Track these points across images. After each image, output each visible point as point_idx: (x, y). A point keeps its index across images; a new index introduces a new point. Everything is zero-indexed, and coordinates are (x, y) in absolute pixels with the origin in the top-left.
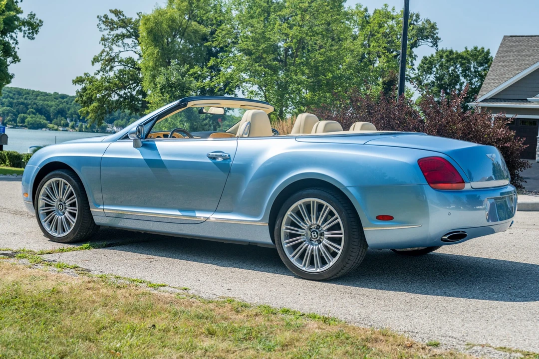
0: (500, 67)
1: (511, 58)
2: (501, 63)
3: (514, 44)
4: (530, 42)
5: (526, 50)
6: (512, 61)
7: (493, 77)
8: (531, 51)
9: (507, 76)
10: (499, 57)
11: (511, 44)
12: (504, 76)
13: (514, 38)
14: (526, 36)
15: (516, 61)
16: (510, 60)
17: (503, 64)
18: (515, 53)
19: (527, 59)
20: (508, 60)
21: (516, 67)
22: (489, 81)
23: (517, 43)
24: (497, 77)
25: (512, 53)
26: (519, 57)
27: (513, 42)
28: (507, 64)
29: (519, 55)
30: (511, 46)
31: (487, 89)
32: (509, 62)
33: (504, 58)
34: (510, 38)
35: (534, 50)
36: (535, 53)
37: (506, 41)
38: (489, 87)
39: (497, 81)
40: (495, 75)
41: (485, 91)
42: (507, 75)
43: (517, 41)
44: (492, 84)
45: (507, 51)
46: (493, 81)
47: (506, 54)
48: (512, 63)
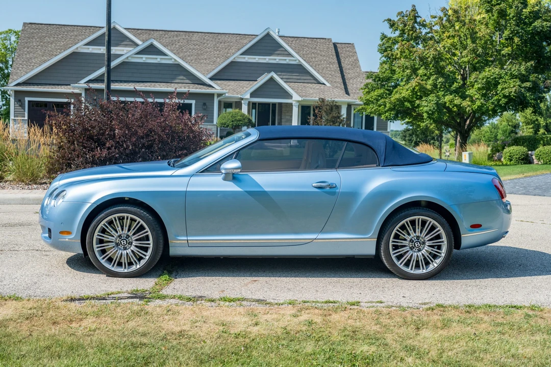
0: (26, 53)
1: (35, 45)
2: (26, 49)
3: (35, 31)
4: (49, 30)
5: (47, 38)
6: (36, 47)
7: (20, 62)
8: (52, 39)
9: (34, 62)
10: (23, 43)
11: (31, 31)
12: (30, 61)
13: (33, 25)
14: (45, 24)
15: (39, 47)
16: (34, 46)
17: (28, 50)
18: (38, 40)
19: (50, 45)
20: (32, 47)
21: (40, 53)
22: (17, 66)
23: (37, 30)
24: (25, 62)
25: (34, 40)
26: (42, 44)
27: (33, 29)
28: (32, 50)
29: (41, 42)
30: (32, 33)
31: (17, 73)
32: (33, 48)
33: (28, 44)
34: (30, 25)
35: (54, 38)
36: (56, 41)
37: (27, 27)
38: (19, 71)
39: (25, 66)
40: (22, 60)
41: (15, 75)
42: (33, 60)
43: (37, 29)
44: (20, 69)
45: (29, 38)
46: (21, 66)
47: (29, 40)
48: (36, 49)
